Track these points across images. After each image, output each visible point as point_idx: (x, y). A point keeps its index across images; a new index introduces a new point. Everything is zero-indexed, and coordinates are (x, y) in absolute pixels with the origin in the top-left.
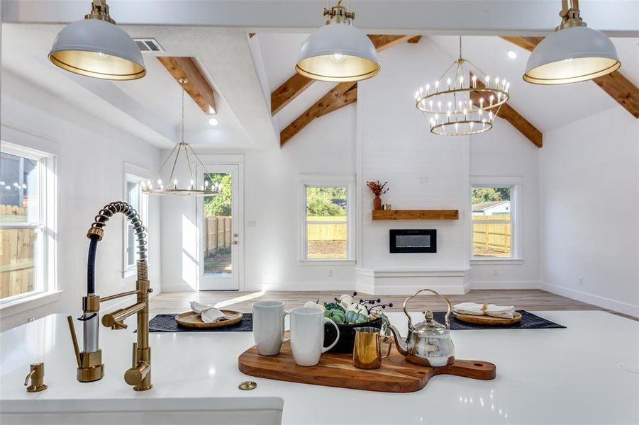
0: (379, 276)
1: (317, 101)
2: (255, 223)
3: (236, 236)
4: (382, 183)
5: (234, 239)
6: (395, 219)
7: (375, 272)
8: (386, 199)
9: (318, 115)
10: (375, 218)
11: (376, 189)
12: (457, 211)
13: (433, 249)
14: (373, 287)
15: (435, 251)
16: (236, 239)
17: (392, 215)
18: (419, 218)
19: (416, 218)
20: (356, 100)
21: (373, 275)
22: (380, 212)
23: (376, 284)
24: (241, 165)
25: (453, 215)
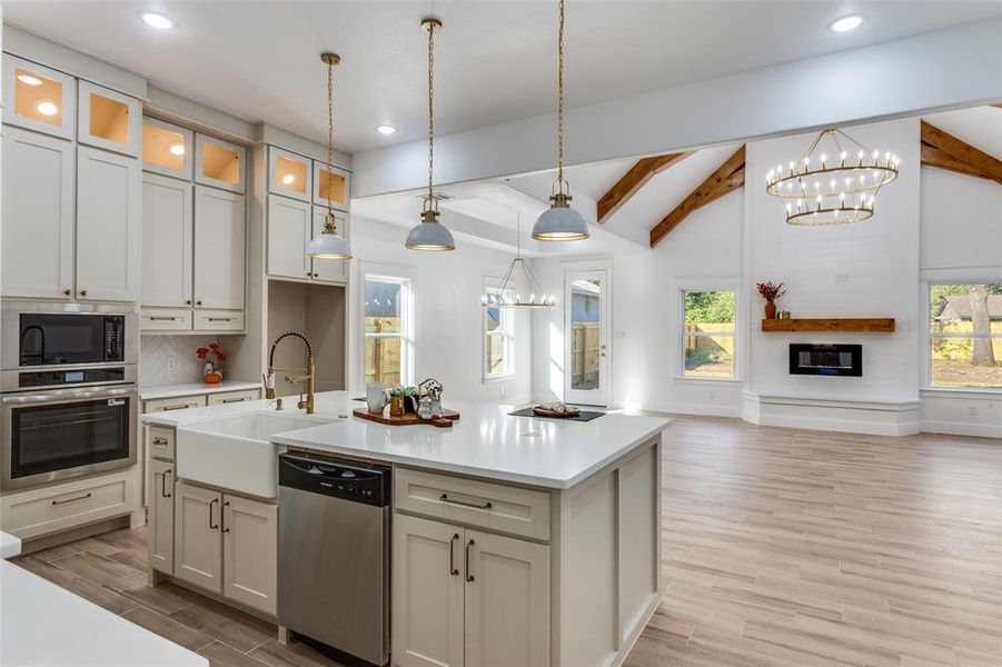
0: (767, 401)
1: (692, 191)
2: (623, 333)
3: (604, 347)
4: (776, 284)
5: (602, 351)
6: (793, 330)
7: (760, 397)
8: (782, 305)
9: (695, 206)
10: (765, 329)
11: (769, 293)
12: (892, 321)
13: (856, 371)
14: (758, 414)
15: (860, 375)
16: (604, 351)
17: (788, 326)
18: (831, 328)
19: (824, 330)
20: (743, 184)
21: (758, 399)
22: (774, 321)
23: (762, 411)
24: (609, 271)
25: (887, 326)
